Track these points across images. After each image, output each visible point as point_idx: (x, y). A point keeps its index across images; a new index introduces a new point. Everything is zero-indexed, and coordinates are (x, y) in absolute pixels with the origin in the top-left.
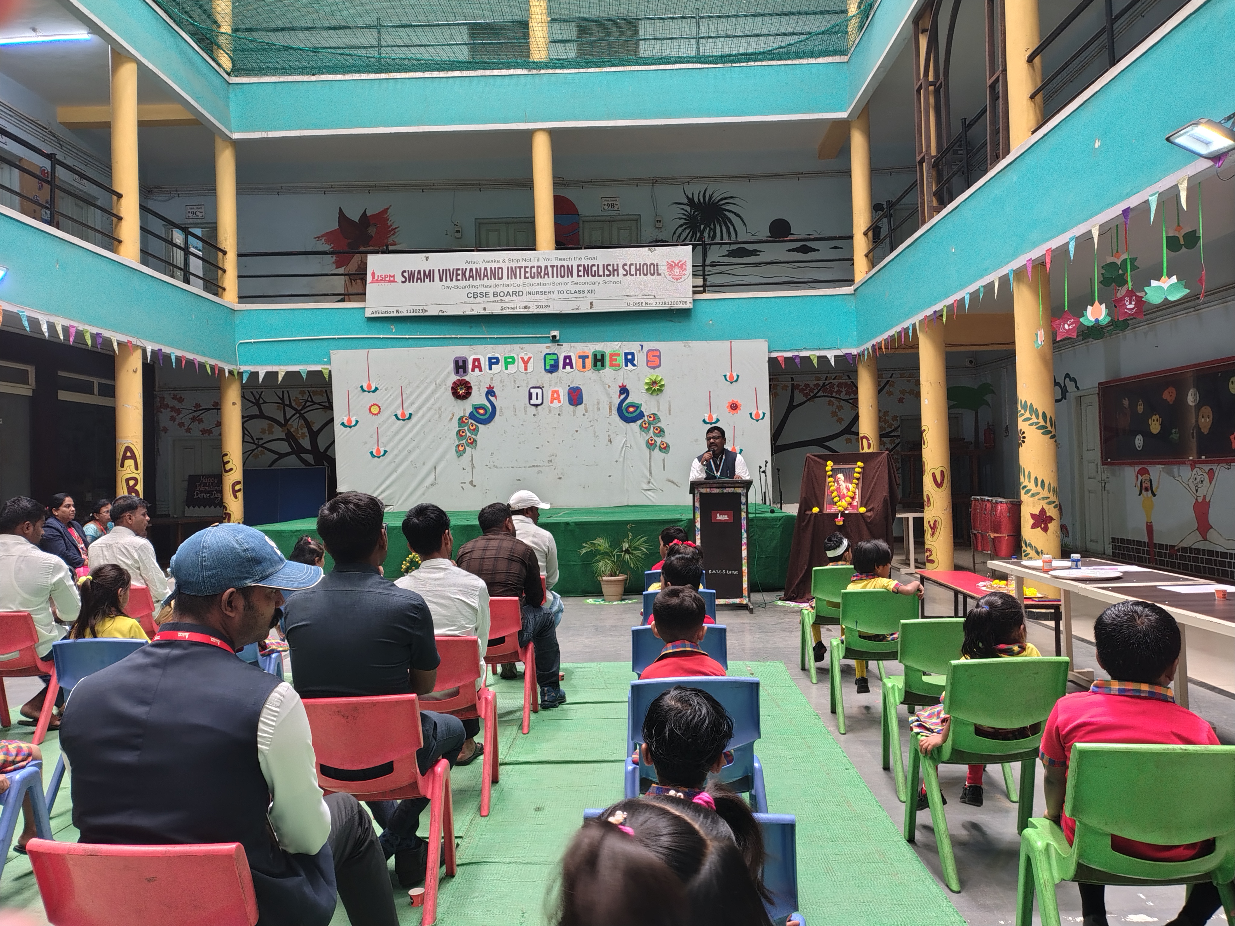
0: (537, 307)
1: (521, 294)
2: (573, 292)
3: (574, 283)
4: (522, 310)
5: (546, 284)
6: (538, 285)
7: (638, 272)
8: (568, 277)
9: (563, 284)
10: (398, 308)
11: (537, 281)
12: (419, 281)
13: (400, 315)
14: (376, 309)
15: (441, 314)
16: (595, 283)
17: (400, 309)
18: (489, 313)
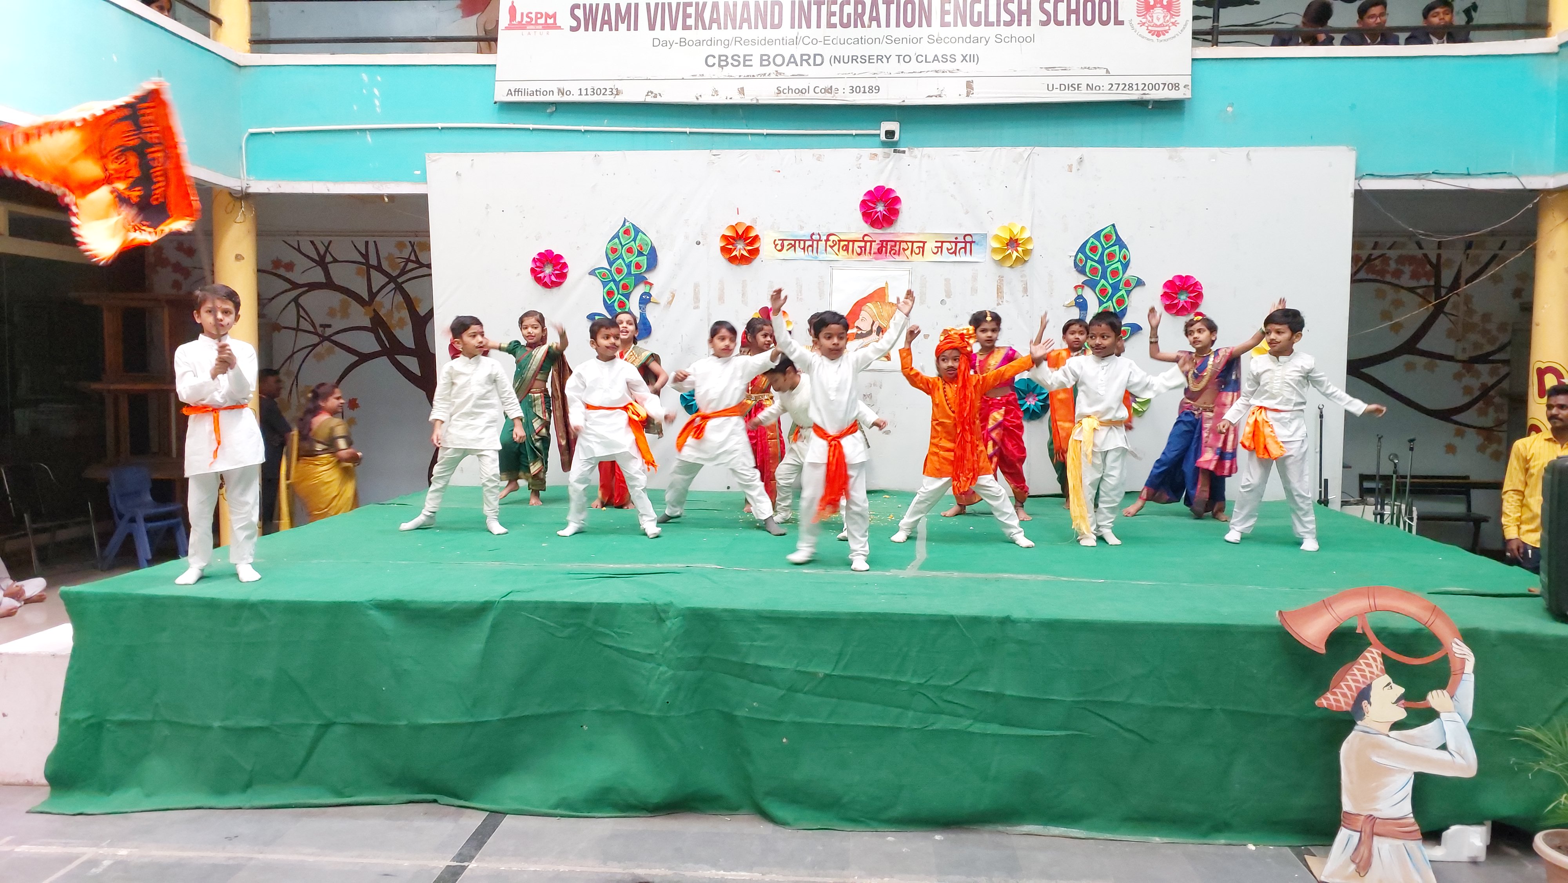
0: (853, 90)
1: (819, 60)
2: (930, 59)
3: (932, 39)
4: (820, 95)
5: (874, 41)
6: (857, 41)
7: (1073, 17)
8: (920, 25)
9: (910, 41)
10: (561, 85)
11: (855, 32)
12: (606, 27)
13: (566, 99)
14: (518, 85)
15: (650, 99)
16: (977, 40)
17: (566, 86)
18: (752, 100)
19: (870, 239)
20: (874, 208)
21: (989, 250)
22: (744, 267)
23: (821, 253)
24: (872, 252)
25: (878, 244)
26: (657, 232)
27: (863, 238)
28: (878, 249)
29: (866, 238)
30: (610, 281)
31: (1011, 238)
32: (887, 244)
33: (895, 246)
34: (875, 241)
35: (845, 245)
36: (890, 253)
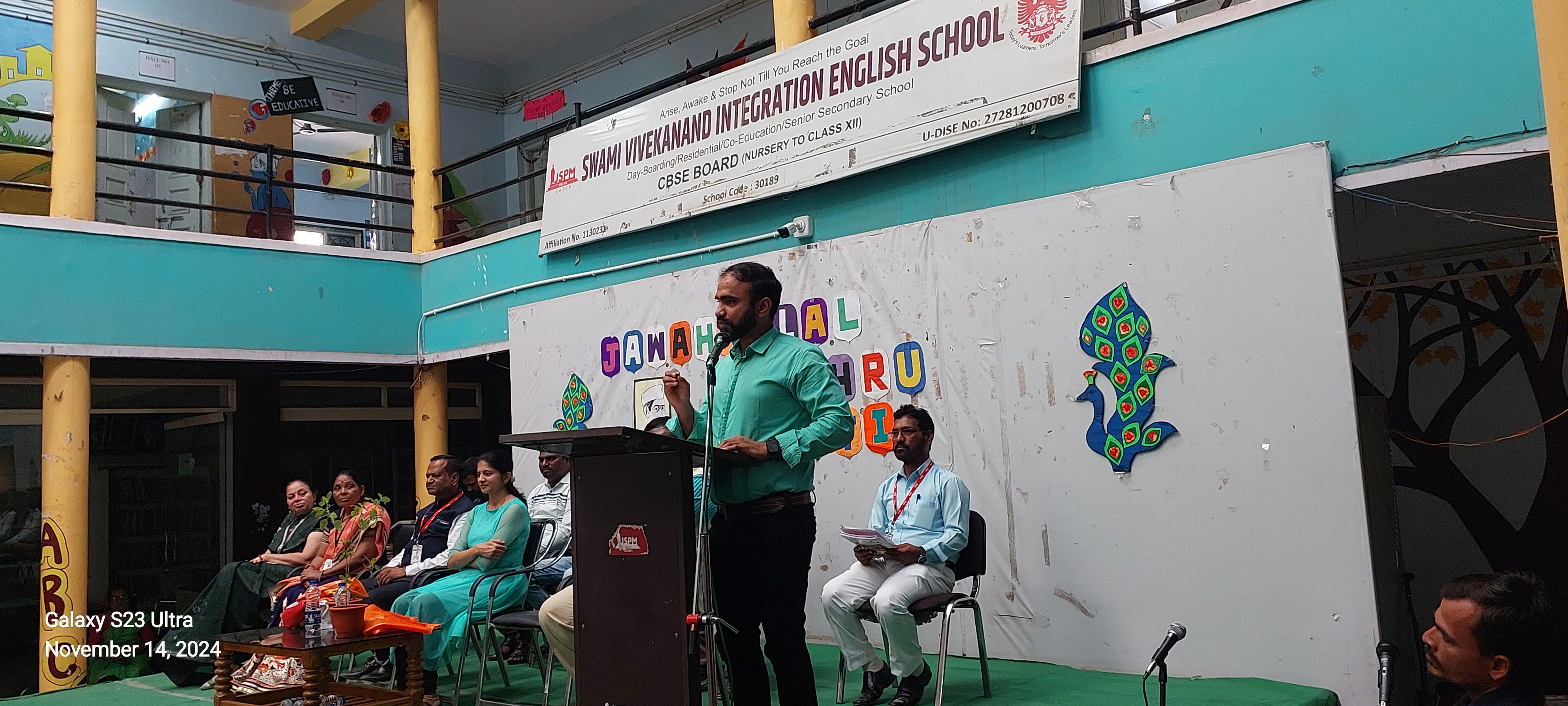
0: (759, 185)
1: (734, 161)
2: (820, 134)
3: (823, 113)
4: (734, 197)
5: (776, 129)
6: (764, 133)
7: (952, 45)
8: (813, 99)
9: (804, 120)
10: (574, 231)
11: (762, 124)
12: (602, 171)
13: (576, 243)
14: (552, 238)
15: (624, 230)
16: (861, 101)
17: (577, 232)
18: (686, 214)
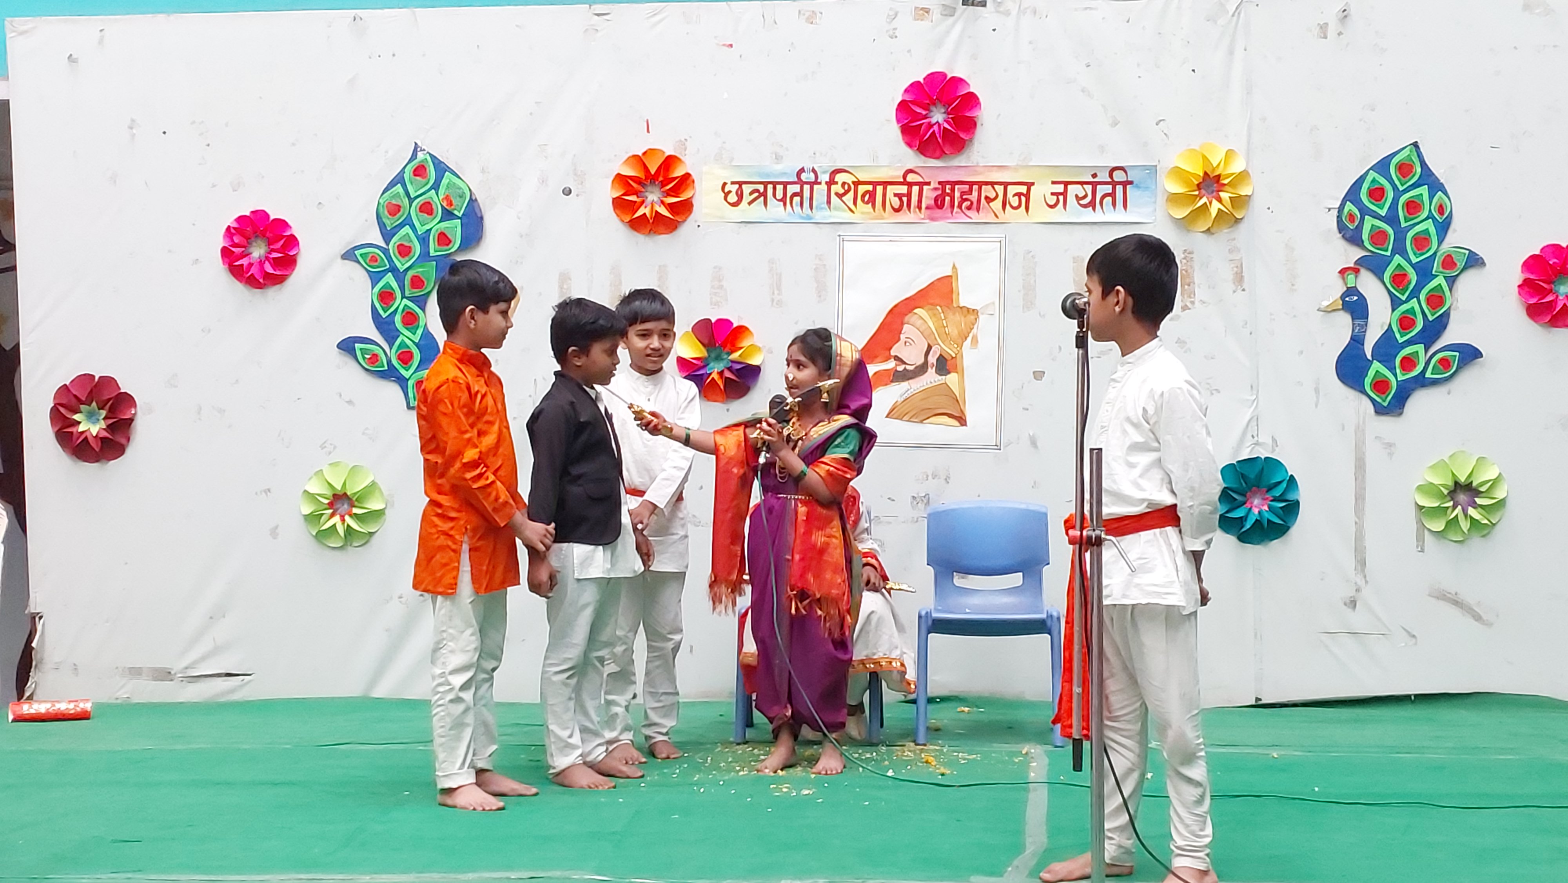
19: (921, 180)
20: (925, 117)
21: (1161, 199)
22: (663, 239)
23: (820, 208)
24: (924, 206)
25: (936, 189)
26: (483, 171)
27: (905, 177)
28: (936, 200)
29: (911, 178)
30: (385, 272)
31: (1206, 173)
32: (953, 190)
33: (970, 192)
34: (928, 184)
35: (867, 192)
36: (960, 206)
